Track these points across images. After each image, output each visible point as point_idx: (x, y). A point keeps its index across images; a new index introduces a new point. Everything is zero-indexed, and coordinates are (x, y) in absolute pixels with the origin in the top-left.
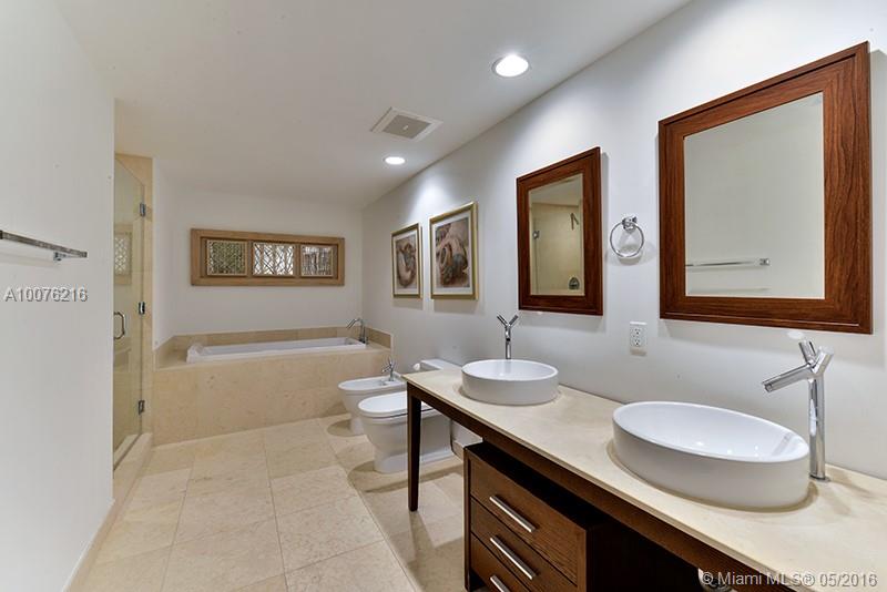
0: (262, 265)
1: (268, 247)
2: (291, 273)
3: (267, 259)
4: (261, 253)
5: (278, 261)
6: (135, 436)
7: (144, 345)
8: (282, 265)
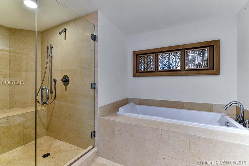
0: (162, 64)
1: (166, 55)
2: (179, 68)
3: (165, 61)
4: (162, 58)
5: (171, 62)
6: (91, 147)
7: (95, 104)
8: (174, 64)
